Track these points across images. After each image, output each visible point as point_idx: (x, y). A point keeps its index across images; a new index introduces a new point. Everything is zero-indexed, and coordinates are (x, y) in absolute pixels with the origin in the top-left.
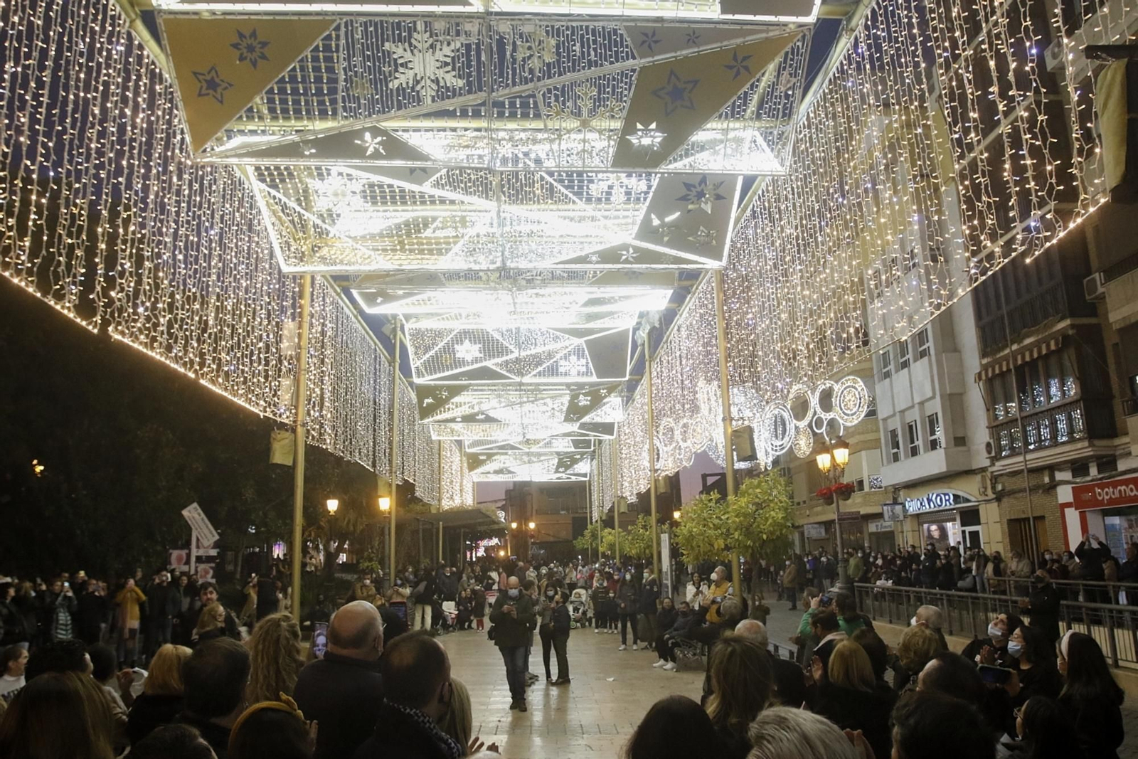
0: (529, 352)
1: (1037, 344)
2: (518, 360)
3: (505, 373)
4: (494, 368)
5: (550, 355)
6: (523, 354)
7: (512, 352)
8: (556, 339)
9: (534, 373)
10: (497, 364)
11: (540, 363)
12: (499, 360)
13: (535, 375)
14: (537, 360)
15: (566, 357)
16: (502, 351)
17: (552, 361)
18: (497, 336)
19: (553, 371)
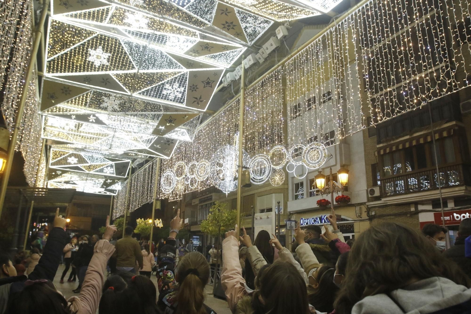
0: (146, 71)
1: (425, 136)
2: (134, 76)
3: (121, 84)
4: (114, 78)
5: (161, 77)
6: (141, 71)
7: (133, 68)
8: (170, 64)
9: (143, 90)
10: (117, 75)
11: (152, 82)
12: (120, 72)
13: (143, 92)
14: (150, 79)
15: (171, 83)
16: (125, 64)
17: (161, 83)
18: (126, 49)
19: (158, 92)
